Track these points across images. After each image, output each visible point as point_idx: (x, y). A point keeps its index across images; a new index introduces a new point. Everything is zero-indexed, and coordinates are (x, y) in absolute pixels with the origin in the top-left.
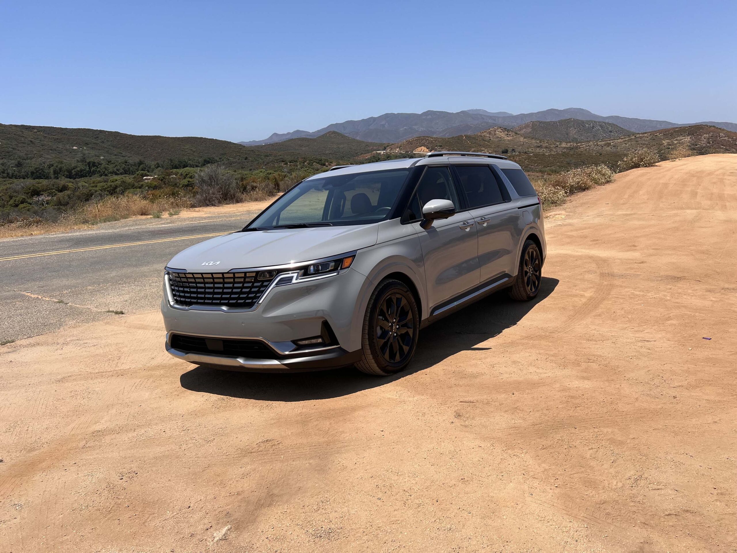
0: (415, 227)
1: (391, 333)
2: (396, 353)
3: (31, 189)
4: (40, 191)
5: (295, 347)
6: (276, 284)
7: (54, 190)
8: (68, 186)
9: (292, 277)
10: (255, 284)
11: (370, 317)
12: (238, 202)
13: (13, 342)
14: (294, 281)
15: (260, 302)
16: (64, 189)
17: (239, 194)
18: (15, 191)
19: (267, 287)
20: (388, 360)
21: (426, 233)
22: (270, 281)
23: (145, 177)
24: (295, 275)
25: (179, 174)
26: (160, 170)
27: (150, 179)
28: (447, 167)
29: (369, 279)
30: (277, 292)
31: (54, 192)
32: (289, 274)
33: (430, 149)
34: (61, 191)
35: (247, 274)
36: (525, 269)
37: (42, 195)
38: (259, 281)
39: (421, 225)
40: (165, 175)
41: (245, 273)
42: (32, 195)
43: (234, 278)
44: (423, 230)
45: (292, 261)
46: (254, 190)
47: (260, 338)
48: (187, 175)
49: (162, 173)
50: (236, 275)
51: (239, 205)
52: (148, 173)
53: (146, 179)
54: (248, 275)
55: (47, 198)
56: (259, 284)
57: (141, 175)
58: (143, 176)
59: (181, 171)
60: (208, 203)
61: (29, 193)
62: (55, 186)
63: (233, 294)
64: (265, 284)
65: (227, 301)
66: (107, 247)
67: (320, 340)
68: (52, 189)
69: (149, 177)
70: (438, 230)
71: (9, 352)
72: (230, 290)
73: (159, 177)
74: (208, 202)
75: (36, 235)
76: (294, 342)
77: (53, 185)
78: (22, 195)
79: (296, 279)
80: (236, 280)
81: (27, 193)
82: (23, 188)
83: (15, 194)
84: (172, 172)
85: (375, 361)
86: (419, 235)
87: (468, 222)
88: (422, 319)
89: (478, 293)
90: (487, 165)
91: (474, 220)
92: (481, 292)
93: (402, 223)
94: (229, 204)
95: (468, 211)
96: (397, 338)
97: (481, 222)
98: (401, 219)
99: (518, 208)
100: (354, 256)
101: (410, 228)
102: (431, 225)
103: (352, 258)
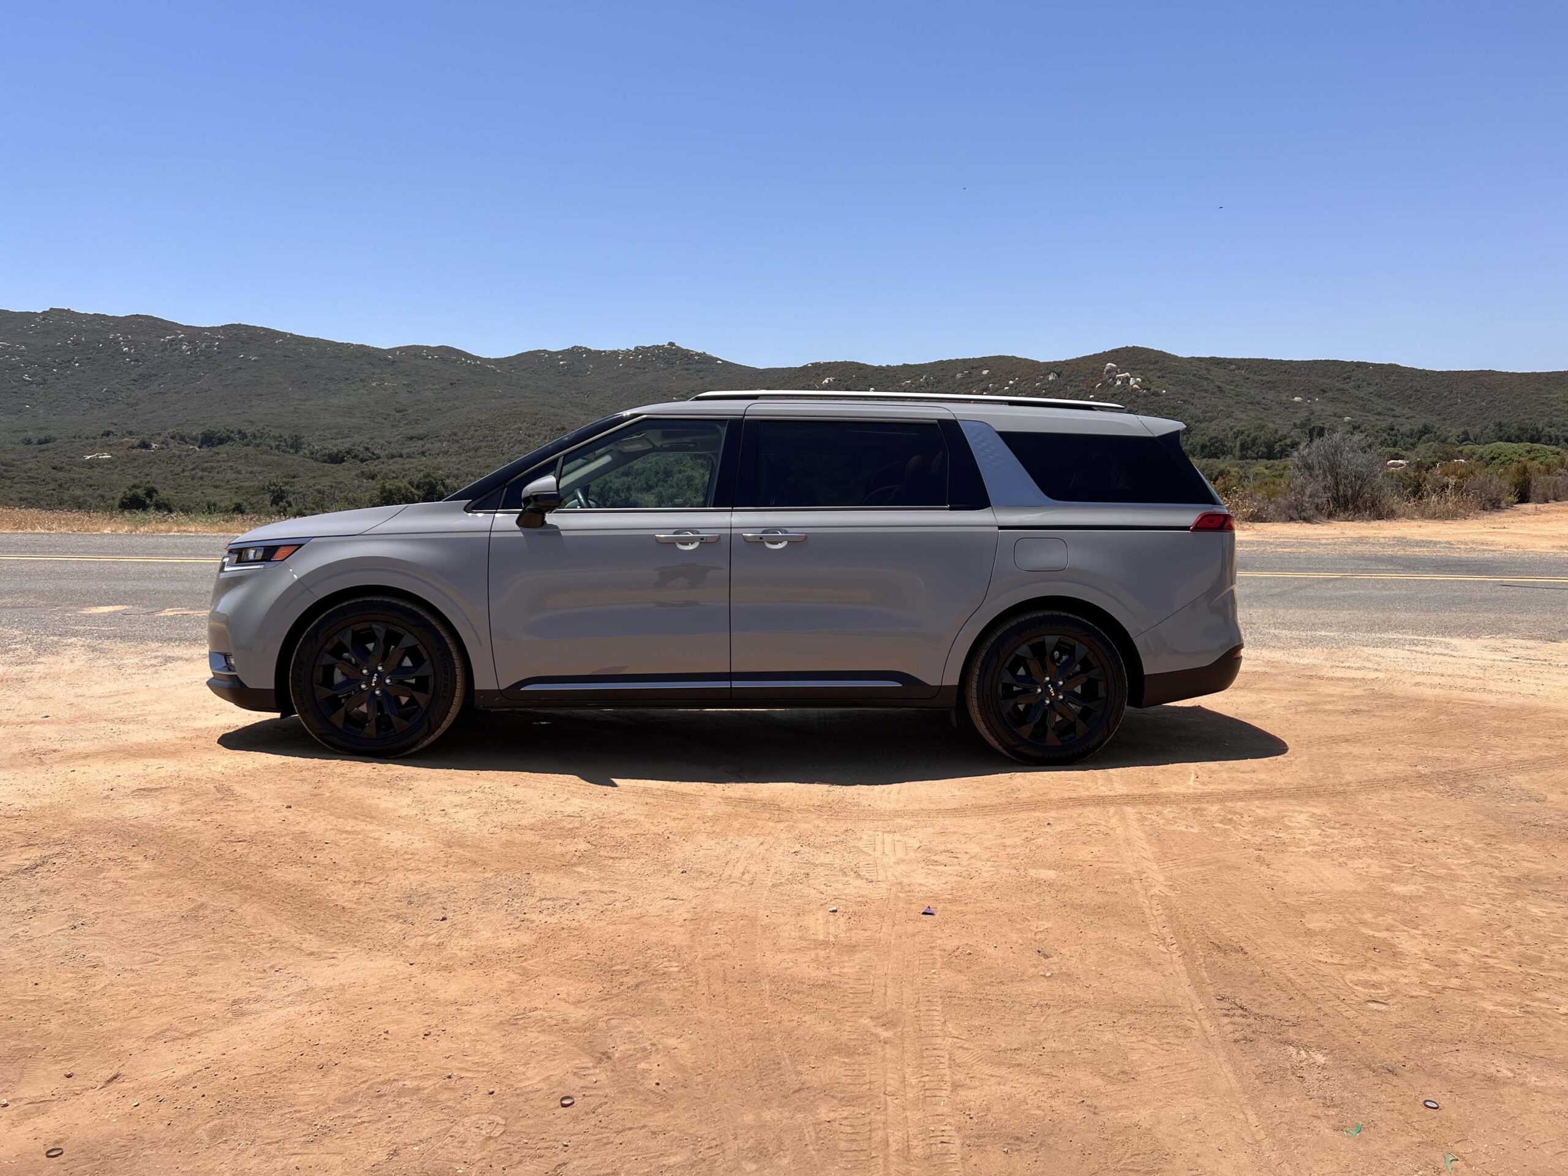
1: (364, 687)
12: (1380, 517)
17: (1394, 501)
23: (1392, 462)
25: (1475, 457)
26: (1431, 446)
27: (1402, 465)
29: (303, 584)
39: (519, 521)
40: (1439, 458)
48: (1493, 458)
49: (1434, 452)
51: (1383, 524)
53: (1393, 465)
57: (1385, 456)
58: (1389, 457)
69: (1400, 461)
86: (493, 535)
87: (698, 533)
88: (477, 687)
89: (726, 685)
90: (939, 420)
91: (728, 531)
92: (737, 684)
93: (467, 509)
94: (1352, 520)
95: (732, 511)
96: (378, 699)
97: (761, 538)
98: (470, 503)
99: (1001, 528)
100: (300, 546)
101: (480, 520)
102: (544, 523)
103: (296, 547)
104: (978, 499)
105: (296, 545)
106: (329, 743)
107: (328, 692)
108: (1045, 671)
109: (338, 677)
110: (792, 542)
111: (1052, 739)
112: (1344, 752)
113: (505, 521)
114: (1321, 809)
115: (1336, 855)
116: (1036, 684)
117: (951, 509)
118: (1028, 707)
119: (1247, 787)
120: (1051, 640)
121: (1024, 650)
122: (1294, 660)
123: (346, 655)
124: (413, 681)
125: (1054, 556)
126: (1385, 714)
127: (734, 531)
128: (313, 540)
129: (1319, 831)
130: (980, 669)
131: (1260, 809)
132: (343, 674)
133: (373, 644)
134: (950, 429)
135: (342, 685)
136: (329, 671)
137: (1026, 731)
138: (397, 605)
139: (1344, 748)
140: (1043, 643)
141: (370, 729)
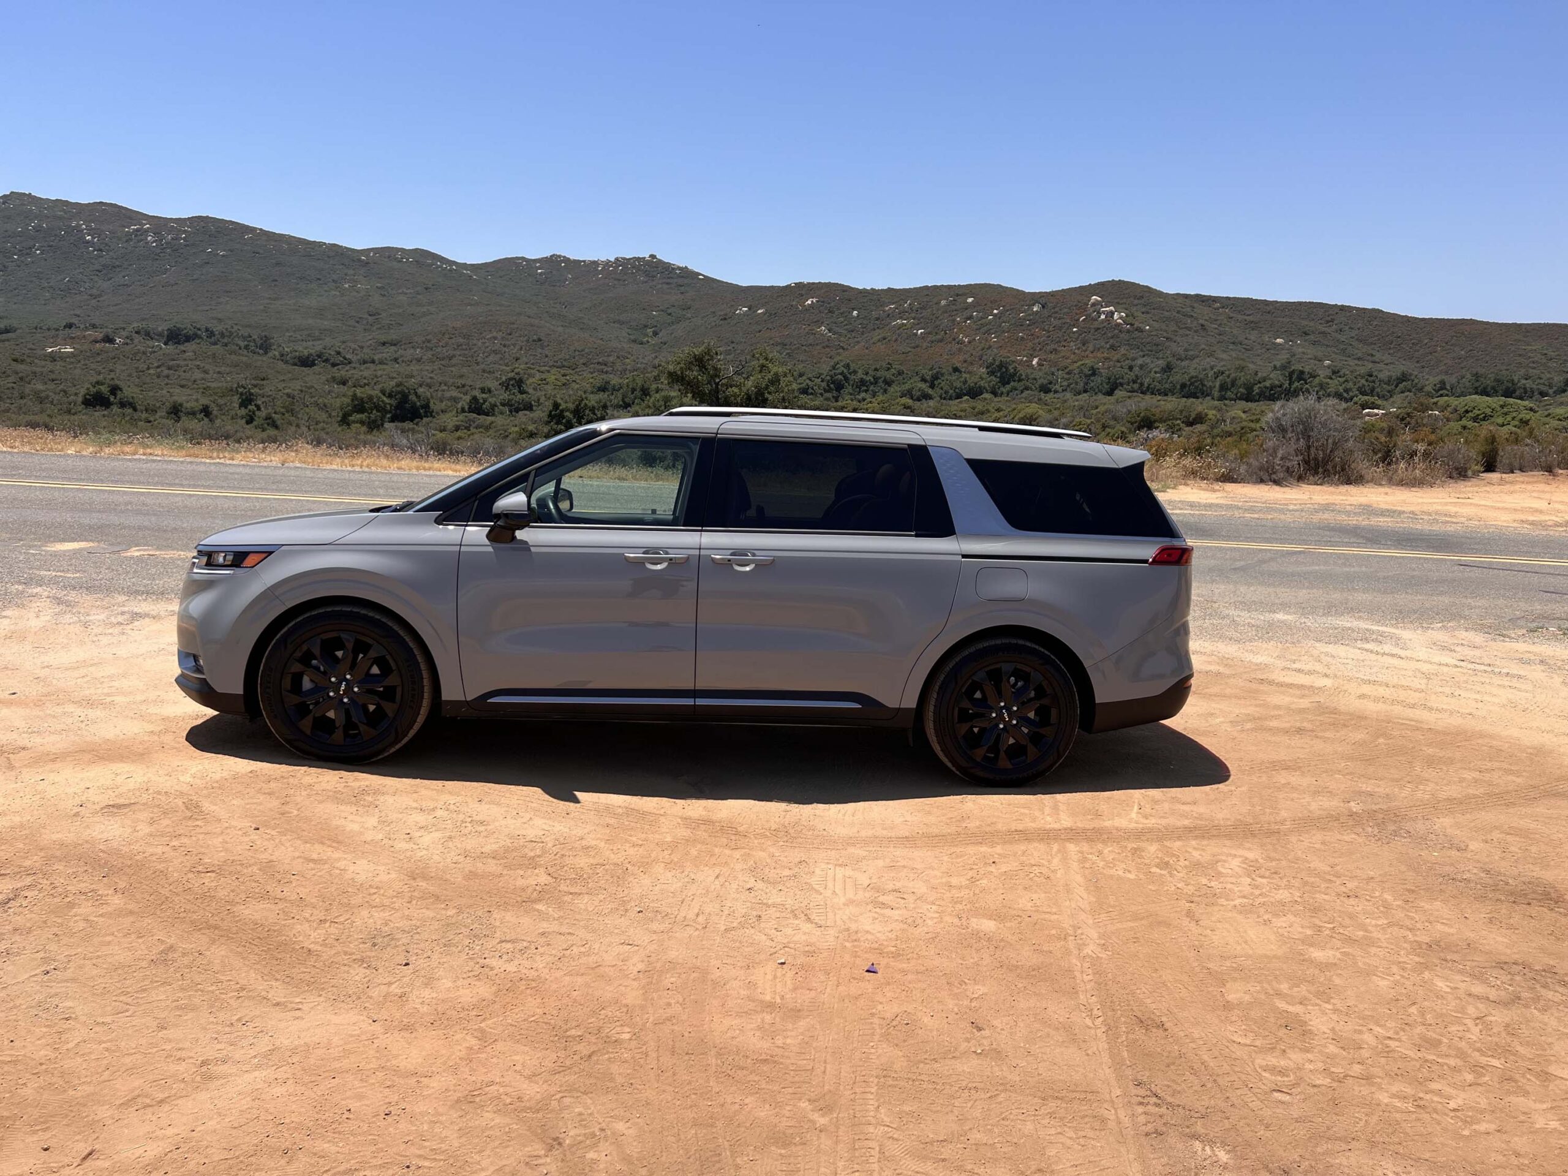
1: (332, 694)
3: (1142, 415)
4: (1155, 421)
7: (1178, 422)
8: (1207, 415)
12: (1348, 482)
16: (1199, 419)
17: (1362, 465)
21: (490, 549)
23: (1367, 411)
25: (1449, 409)
27: (1377, 415)
29: (273, 593)
31: (1178, 425)
34: (1190, 424)
37: (1157, 428)
39: (488, 534)
40: (1415, 409)
42: (1140, 428)
44: (487, 542)
48: (1467, 412)
51: (1352, 489)
53: (1368, 415)
57: (1361, 405)
58: (1363, 407)
62: (1184, 414)
68: (1177, 419)
69: (1376, 411)
73: (1400, 411)
77: (1181, 411)
79: (197, 568)
84: (1434, 404)
86: (463, 549)
87: (667, 553)
88: (444, 698)
89: (689, 702)
90: (909, 445)
91: (697, 552)
92: (700, 702)
93: (439, 521)
94: (1321, 484)
95: (701, 531)
96: (347, 707)
97: (729, 560)
98: (441, 515)
99: (964, 556)
100: (271, 553)
101: (451, 533)
102: (514, 538)
103: (266, 555)
104: (942, 527)
105: (267, 552)
106: (297, 748)
107: (295, 699)
108: (1000, 696)
109: (307, 684)
110: (760, 566)
111: (1004, 763)
112: (1283, 781)
113: (476, 533)
114: (1253, 853)
115: (1262, 910)
116: (991, 709)
117: (917, 536)
118: (983, 730)
119: (1186, 822)
120: (1006, 667)
121: (980, 676)
122: (1249, 657)
123: (314, 662)
124: (381, 689)
125: (1015, 587)
126: (1327, 734)
127: (703, 552)
128: (283, 548)
129: (1249, 880)
130: (938, 694)
131: (1198, 851)
132: (311, 680)
133: (342, 652)
134: (919, 454)
135: (311, 692)
136: (297, 679)
137: (979, 753)
138: (366, 615)
139: (1282, 778)
140: (999, 670)
141: (338, 736)
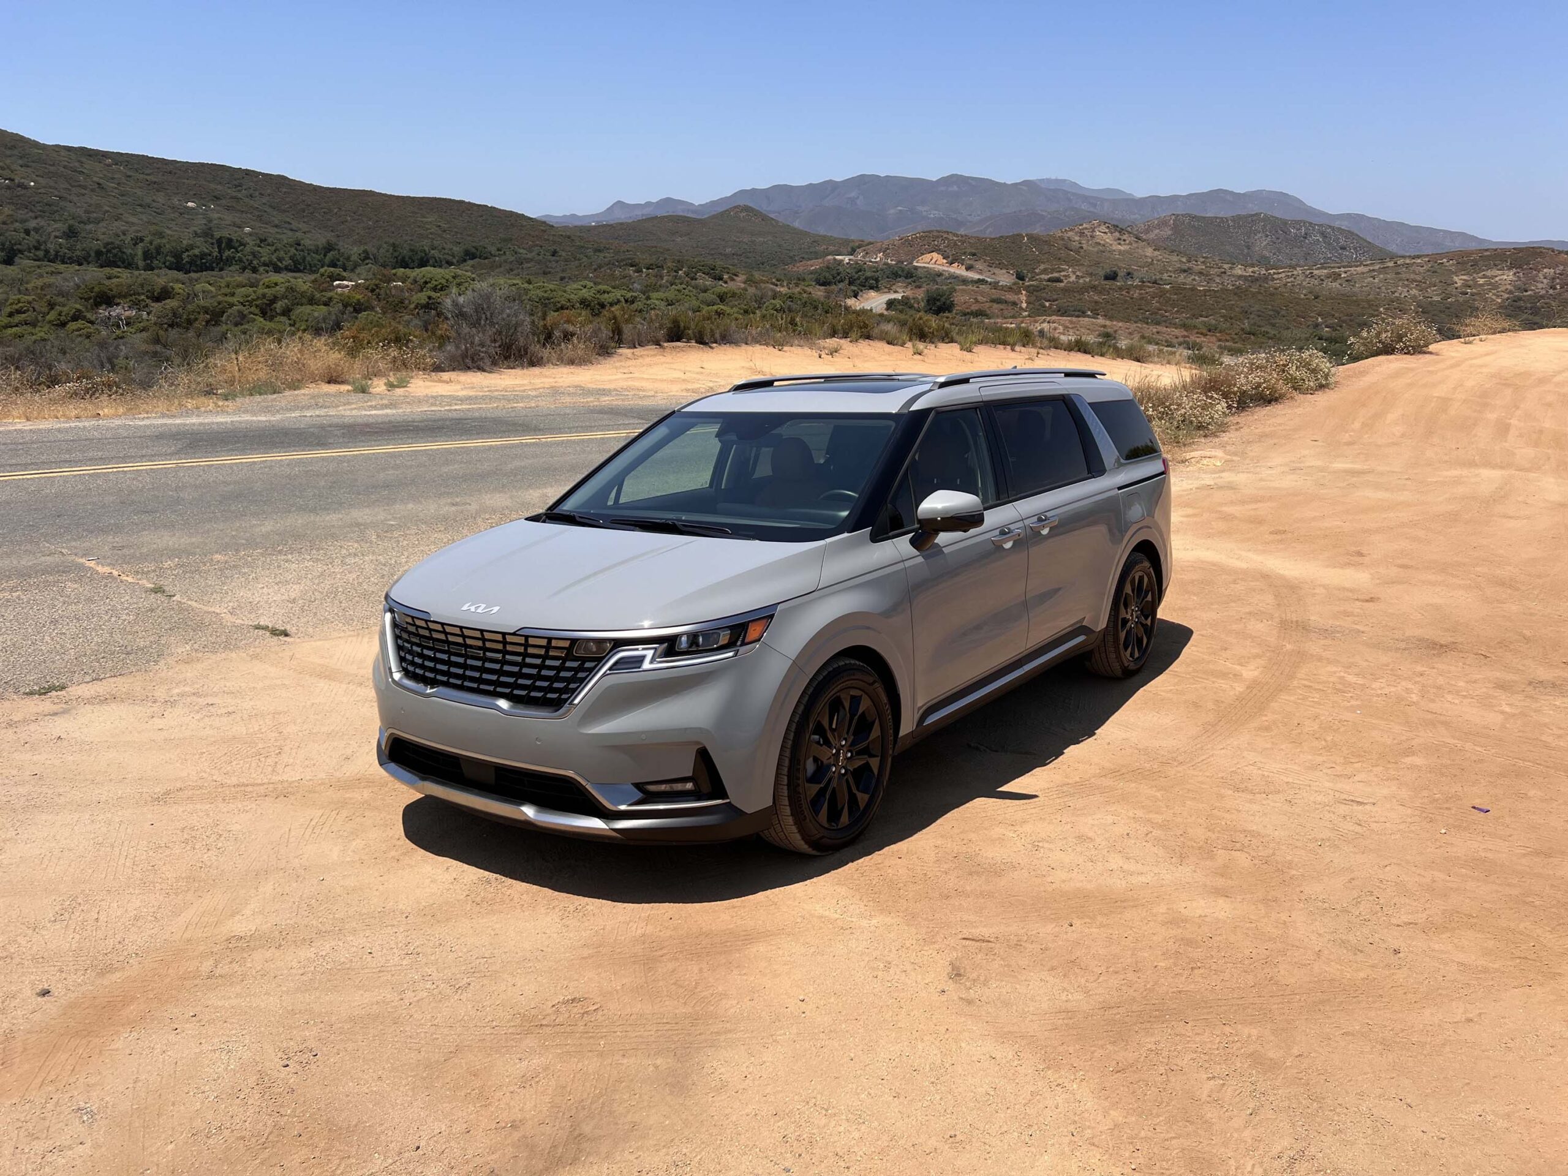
0: (900, 547)
1: (834, 769)
2: (843, 808)
3: (96, 289)
4: (114, 297)
5: (639, 795)
6: (610, 669)
7: (143, 297)
8: (173, 289)
9: (643, 657)
10: (568, 664)
11: (794, 741)
12: (532, 364)
13: (63, 688)
14: (646, 665)
15: (576, 701)
16: (164, 295)
17: (535, 348)
18: (61, 294)
19: (591, 671)
20: (826, 825)
21: (920, 559)
22: (600, 660)
23: (337, 282)
24: (650, 654)
25: (409, 280)
26: (371, 268)
27: (348, 286)
28: (976, 408)
29: (797, 665)
30: (609, 687)
31: (143, 300)
32: (637, 649)
33: (950, 259)
34: (158, 299)
35: (553, 641)
36: (1123, 614)
37: (118, 304)
38: (576, 659)
39: (913, 542)
40: (381, 280)
41: (550, 639)
42: (97, 305)
43: (526, 645)
44: (915, 552)
45: (646, 624)
46: (568, 340)
47: (570, 773)
48: (426, 283)
49: (374, 274)
50: (531, 641)
51: (536, 370)
52: (344, 274)
53: (339, 286)
54: (554, 643)
55: (128, 313)
56: (575, 664)
57: (329, 277)
58: (333, 278)
59: (414, 274)
60: (470, 364)
61: (90, 298)
62: (146, 288)
63: (521, 678)
64: (588, 665)
65: (508, 691)
66: (256, 458)
67: (689, 786)
68: (139, 294)
69: (345, 283)
70: (946, 550)
71: (55, 714)
72: (516, 669)
73: (368, 283)
74: (469, 362)
75: (107, 417)
76: (638, 786)
77: (142, 286)
78: (76, 302)
79: (651, 662)
80: (531, 650)
81: (87, 300)
82: (78, 287)
83: (60, 299)
84: (395, 275)
85: (798, 828)
86: (906, 565)
88: (900, 735)
89: (1022, 671)
91: (1022, 524)
92: (1028, 668)
93: (875, 538)
97: (1037, 526)
98: (872, 532)
99: (1118, 489)
100: (773, 615)
103: (768, 621)
105: (766, 616)
110: (1051, 527)
117: (1092, 477)
120: (1136, 576)
121: (1128, 588)
125: (1137, 508)
127: (1026, 520)
128: (781, 606)
130: (1115, 608)
137: (1129, 652)
